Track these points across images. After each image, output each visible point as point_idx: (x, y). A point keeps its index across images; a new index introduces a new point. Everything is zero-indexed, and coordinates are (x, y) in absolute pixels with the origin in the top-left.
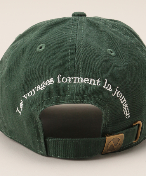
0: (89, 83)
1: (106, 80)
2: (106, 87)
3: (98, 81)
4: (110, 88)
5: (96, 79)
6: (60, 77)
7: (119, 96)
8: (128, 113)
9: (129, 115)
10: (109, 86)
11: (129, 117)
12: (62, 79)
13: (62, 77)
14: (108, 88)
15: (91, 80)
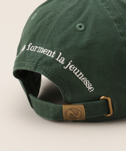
0: (47, 54)
1: (61, 54)
2: (59, 60)
3: (54, 53)
4: (63, 61)
5: (53, 51)
6: (31, 45)
7: (72, 69)
8: (90, 87)
9: (92, 89)
10: (63, 59)
11: (92, 91)
12: (31, 47)
13: (31, 46)
14: (61, 61)
15: (49, 51)
